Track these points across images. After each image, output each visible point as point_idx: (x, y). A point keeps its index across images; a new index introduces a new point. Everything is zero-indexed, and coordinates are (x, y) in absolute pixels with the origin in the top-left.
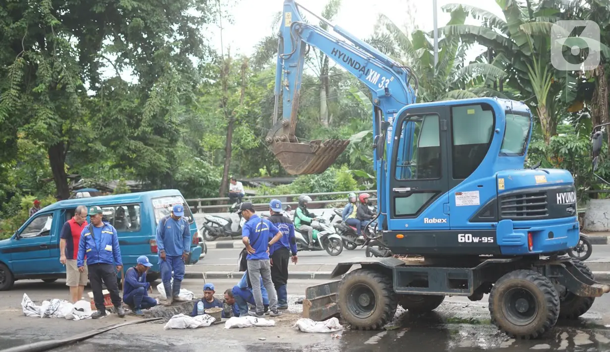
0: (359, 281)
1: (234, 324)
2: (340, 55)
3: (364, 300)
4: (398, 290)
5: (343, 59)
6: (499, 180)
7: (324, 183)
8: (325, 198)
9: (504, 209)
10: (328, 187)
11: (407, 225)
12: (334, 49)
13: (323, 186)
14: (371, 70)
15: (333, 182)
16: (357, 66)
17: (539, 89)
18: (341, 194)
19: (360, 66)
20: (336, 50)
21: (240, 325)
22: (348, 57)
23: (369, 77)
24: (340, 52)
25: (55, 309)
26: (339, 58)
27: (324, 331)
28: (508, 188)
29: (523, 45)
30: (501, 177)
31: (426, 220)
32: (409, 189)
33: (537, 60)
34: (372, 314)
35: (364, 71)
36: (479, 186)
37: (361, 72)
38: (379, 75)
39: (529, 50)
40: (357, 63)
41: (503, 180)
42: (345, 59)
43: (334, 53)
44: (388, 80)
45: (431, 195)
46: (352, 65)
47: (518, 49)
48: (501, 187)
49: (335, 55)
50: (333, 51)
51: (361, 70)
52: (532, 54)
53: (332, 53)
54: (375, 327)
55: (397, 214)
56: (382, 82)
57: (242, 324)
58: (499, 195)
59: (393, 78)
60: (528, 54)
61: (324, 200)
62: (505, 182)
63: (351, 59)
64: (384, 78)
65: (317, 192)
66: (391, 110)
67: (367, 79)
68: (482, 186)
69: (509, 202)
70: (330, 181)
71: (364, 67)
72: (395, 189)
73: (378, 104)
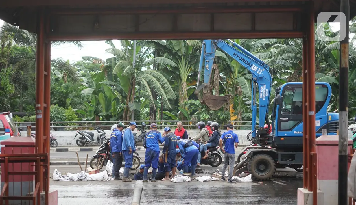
0: (262, 159)
1: (205, 179)
2: (237, 56)
3: (262, 167)
4: (281, 162)
5: (239, 59)
6: (329, 116)
7: (59, 116)
8: (60, 125)
9: (330, 128)
10: (61, 119)
11: (286, 134)
12: (234, 53)
13: (59, 118)
14: (253, 65)
15: (65, 116)
16: (246, 62)
17: (184, 73)
18: (69, 123)
19: (248, 62)
20: (235, 54)
21: (207, 180)
22: (242, 58)
23: (252, 68)
24: (237, 55)
25: (86, 176)
26: (237, 57)
27: (249, 181)
28: (333, 120)
29: (178, 50)
30: (330, 115)
31: (295, 132)
32: (288, 119)
33: (184, 58)
34: (267, 174)
35: (250, 65)
36: (320, 118)
37: (248, 65)
38: (257, 67)
39: (181, 53)
40: (246, 61)
41: (331, 116)
42: (240, 59)
43: (234, 55)
44: (261, 70)
45: (298, 121)
46: (243, 62)
47: (176, 52)
48: (330, 119)
49: (235, 56)
50: (234, 54)
51: (248, 64)
52: (182, 55)
53: (233, 55)
54: (268, 179)
55: (281, 129)
56: (259, 71)
57: (208, 179)
58: (329, 122)
59: (264, 69)
60: (180, 55)
61: (59, 126)
62: (331, 117)
63: (243, 59)
64: (260, 69)
65: (55, 121)
66: (263, 84)
67: (251, 68)
68: (321, 118)
69: (332, 125)
70: (62, 115)
71: (250, 63)
72: (280, 118)
73: (256, 80)
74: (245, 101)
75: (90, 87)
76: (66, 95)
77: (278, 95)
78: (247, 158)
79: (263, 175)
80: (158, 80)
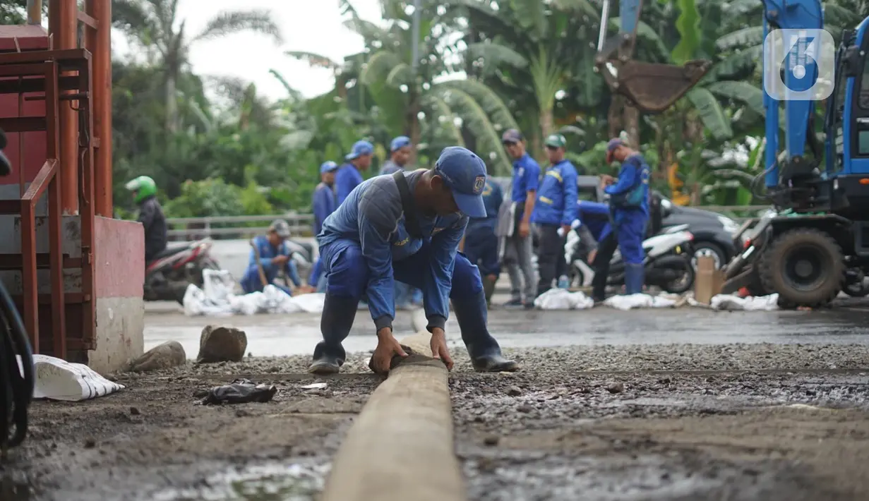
0: (805, 243)
1: (635, 303)
3: (804, 269)
17: (544, 87)
21: (641, 304)
29: (529, 27)
33: (544, 49)
39: (538, 36)
47: (524, 32)
52: (539, 40)
55: (861, 151)
60: (535, 39)
72: (859, 120)
73: (776, 17)
74: (707, 159)
75: (303, 128)
76: (243, 159)
77: (850, 48)
78: (751, 249)
79: (811, 290)
80: (480, 101)
